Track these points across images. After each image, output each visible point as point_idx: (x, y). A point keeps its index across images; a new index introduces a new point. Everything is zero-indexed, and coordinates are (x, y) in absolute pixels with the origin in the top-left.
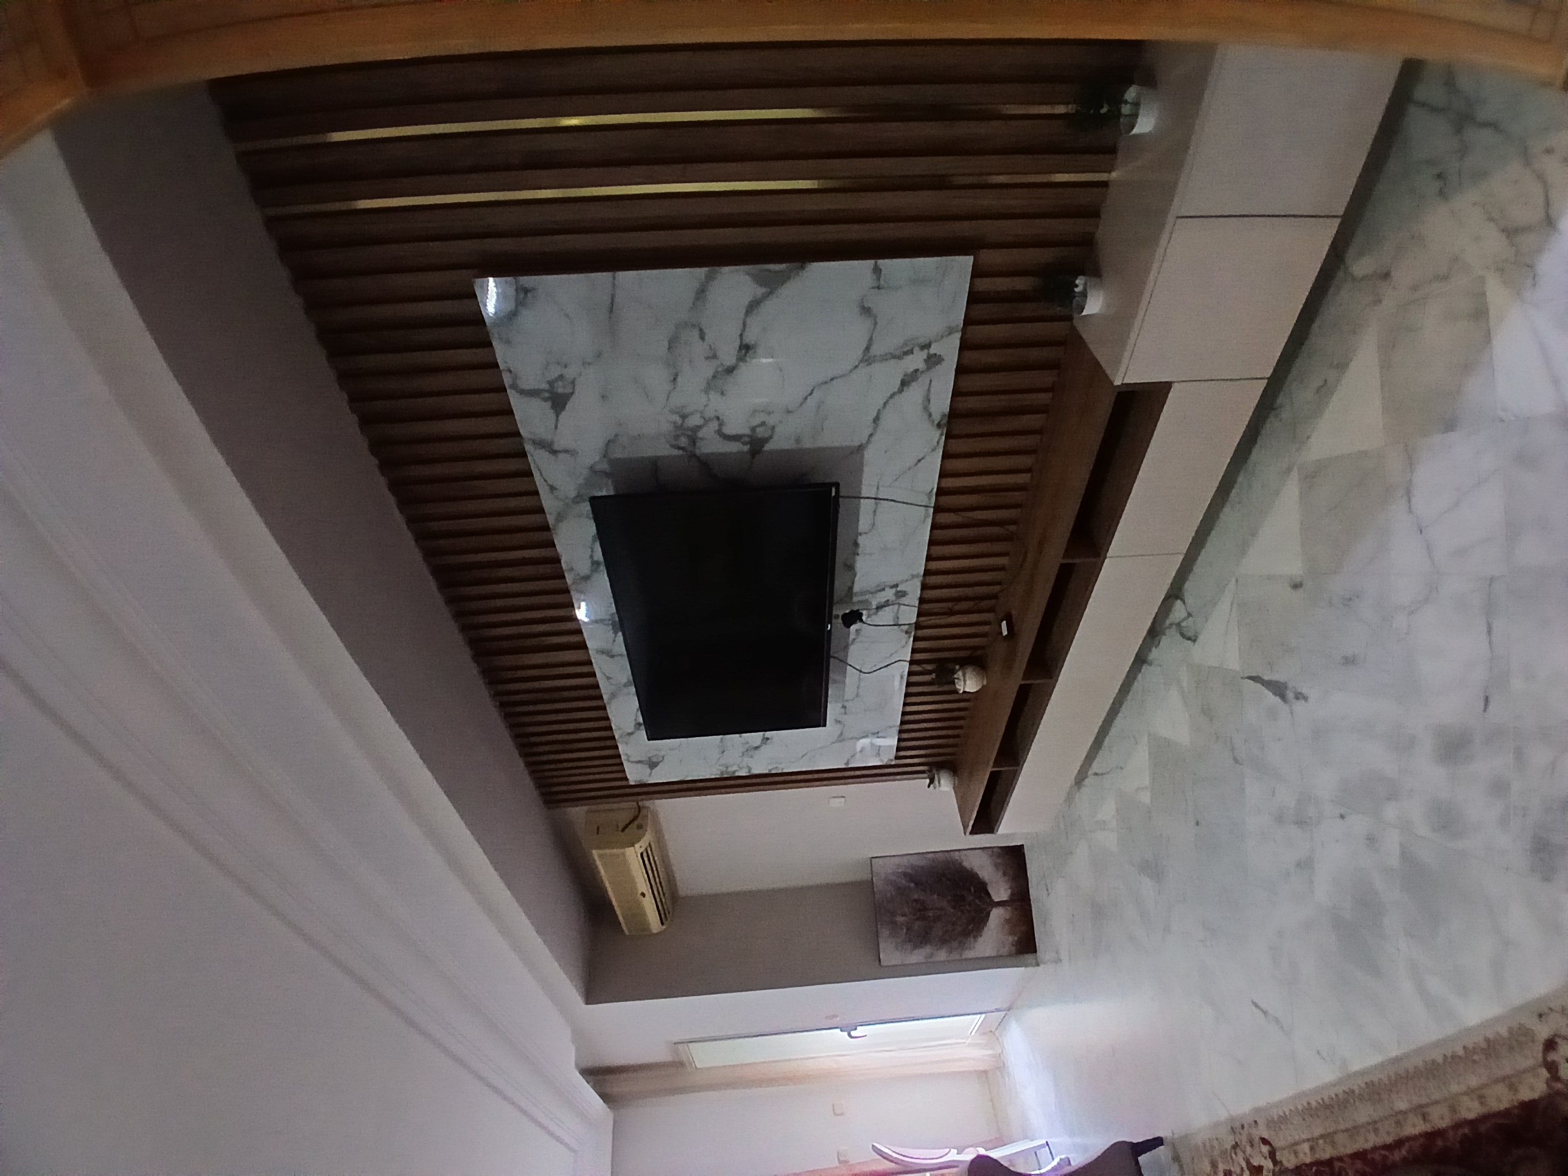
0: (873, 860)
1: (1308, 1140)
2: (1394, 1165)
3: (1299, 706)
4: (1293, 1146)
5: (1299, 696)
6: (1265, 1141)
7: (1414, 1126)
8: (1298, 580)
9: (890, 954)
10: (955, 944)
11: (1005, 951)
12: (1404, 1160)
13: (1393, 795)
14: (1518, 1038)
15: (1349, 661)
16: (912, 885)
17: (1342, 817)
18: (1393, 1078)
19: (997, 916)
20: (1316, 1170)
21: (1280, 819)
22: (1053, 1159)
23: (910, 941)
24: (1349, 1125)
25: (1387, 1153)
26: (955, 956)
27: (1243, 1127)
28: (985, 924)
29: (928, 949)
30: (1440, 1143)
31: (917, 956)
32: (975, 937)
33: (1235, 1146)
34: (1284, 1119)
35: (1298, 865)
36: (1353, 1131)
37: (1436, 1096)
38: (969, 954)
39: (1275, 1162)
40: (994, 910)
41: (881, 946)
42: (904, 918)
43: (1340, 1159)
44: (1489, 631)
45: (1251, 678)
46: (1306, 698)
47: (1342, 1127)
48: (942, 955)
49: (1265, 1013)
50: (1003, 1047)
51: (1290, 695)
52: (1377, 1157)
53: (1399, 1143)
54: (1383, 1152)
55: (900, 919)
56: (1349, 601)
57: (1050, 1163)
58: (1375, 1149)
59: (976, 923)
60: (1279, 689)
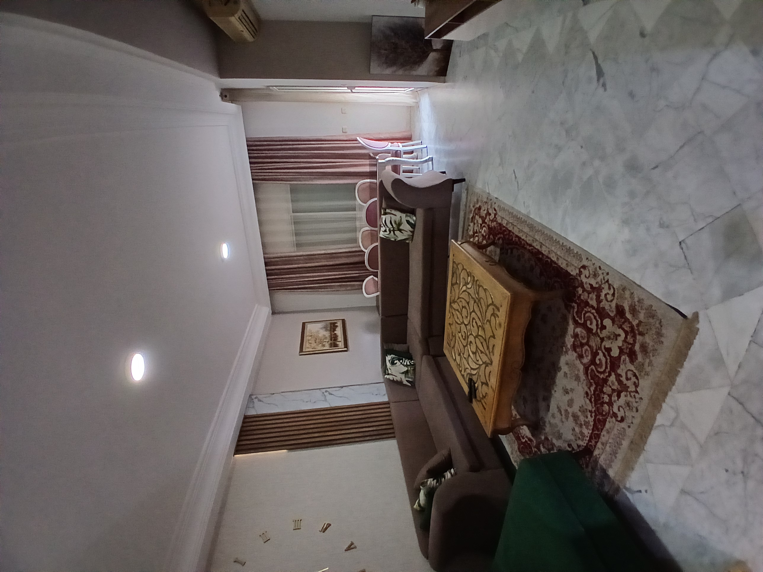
0: (374, 17)
1: (507, 220)
2: (526, 248)
3: (601, 90)
4: (502, 218)
5: (604, 85)
6: (495, 210)
7: (537, 245)
8: (646, 32)
9: (375, 69)
10: (408, 67)
11: (431, 74)
12: (529, 250)
13: (603, 158)
14: (577, 256)
15: (632, 95)
16: (392, 34)
17: (582, 147)
18: (539, 230)
19: (432, 56)
20: (504, 230)
21: (562, 124)
22: (427, 156)
23: (386, 63)
24: (521, 228)
25: (526, 244)
26: (407, 73)
27: (491, 200)
28: (425, 60)
29: (394, 68)
30: (541, 256)
31: (388, 71)
32: (419, 66)
33: (486, 203)
34: (504, 209)
35: (556, 146)
36: (520, 231)
37: (547, 245)
38: (414, 73)
39: (495, 217)
40: (432, 53)
41: (371, 64)
42: (385, 51)
43: (513, 233)
44: (681, 147)
45: (594, 53)
46: (605, 90)
47: (519, 227)
48: (400, 72)
49: (516, 177)
50: (420, 100)
51: (601, 81)
52: (523, 242)
53: (531, 245)
54: (525, 243)
55: (383, 52)
56: (654, 70)
57: (425, 157)
58: (523, 240)
59: (422, 58)
60: (600, 73)
